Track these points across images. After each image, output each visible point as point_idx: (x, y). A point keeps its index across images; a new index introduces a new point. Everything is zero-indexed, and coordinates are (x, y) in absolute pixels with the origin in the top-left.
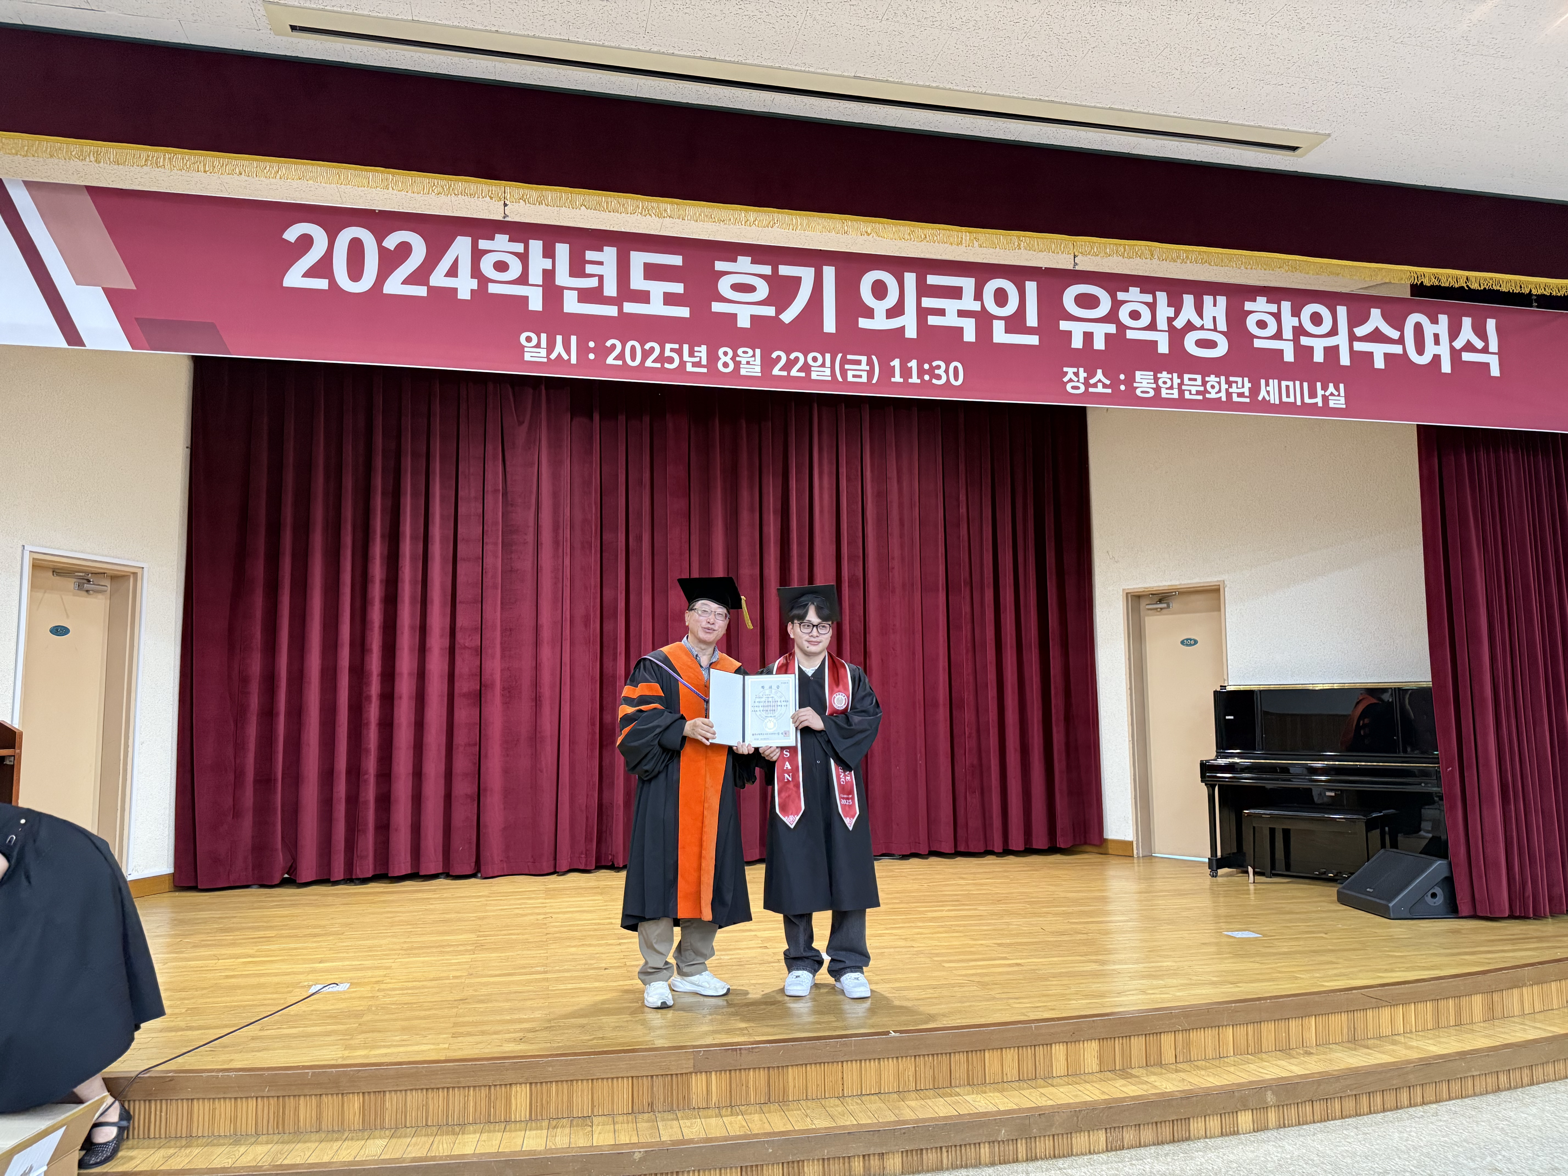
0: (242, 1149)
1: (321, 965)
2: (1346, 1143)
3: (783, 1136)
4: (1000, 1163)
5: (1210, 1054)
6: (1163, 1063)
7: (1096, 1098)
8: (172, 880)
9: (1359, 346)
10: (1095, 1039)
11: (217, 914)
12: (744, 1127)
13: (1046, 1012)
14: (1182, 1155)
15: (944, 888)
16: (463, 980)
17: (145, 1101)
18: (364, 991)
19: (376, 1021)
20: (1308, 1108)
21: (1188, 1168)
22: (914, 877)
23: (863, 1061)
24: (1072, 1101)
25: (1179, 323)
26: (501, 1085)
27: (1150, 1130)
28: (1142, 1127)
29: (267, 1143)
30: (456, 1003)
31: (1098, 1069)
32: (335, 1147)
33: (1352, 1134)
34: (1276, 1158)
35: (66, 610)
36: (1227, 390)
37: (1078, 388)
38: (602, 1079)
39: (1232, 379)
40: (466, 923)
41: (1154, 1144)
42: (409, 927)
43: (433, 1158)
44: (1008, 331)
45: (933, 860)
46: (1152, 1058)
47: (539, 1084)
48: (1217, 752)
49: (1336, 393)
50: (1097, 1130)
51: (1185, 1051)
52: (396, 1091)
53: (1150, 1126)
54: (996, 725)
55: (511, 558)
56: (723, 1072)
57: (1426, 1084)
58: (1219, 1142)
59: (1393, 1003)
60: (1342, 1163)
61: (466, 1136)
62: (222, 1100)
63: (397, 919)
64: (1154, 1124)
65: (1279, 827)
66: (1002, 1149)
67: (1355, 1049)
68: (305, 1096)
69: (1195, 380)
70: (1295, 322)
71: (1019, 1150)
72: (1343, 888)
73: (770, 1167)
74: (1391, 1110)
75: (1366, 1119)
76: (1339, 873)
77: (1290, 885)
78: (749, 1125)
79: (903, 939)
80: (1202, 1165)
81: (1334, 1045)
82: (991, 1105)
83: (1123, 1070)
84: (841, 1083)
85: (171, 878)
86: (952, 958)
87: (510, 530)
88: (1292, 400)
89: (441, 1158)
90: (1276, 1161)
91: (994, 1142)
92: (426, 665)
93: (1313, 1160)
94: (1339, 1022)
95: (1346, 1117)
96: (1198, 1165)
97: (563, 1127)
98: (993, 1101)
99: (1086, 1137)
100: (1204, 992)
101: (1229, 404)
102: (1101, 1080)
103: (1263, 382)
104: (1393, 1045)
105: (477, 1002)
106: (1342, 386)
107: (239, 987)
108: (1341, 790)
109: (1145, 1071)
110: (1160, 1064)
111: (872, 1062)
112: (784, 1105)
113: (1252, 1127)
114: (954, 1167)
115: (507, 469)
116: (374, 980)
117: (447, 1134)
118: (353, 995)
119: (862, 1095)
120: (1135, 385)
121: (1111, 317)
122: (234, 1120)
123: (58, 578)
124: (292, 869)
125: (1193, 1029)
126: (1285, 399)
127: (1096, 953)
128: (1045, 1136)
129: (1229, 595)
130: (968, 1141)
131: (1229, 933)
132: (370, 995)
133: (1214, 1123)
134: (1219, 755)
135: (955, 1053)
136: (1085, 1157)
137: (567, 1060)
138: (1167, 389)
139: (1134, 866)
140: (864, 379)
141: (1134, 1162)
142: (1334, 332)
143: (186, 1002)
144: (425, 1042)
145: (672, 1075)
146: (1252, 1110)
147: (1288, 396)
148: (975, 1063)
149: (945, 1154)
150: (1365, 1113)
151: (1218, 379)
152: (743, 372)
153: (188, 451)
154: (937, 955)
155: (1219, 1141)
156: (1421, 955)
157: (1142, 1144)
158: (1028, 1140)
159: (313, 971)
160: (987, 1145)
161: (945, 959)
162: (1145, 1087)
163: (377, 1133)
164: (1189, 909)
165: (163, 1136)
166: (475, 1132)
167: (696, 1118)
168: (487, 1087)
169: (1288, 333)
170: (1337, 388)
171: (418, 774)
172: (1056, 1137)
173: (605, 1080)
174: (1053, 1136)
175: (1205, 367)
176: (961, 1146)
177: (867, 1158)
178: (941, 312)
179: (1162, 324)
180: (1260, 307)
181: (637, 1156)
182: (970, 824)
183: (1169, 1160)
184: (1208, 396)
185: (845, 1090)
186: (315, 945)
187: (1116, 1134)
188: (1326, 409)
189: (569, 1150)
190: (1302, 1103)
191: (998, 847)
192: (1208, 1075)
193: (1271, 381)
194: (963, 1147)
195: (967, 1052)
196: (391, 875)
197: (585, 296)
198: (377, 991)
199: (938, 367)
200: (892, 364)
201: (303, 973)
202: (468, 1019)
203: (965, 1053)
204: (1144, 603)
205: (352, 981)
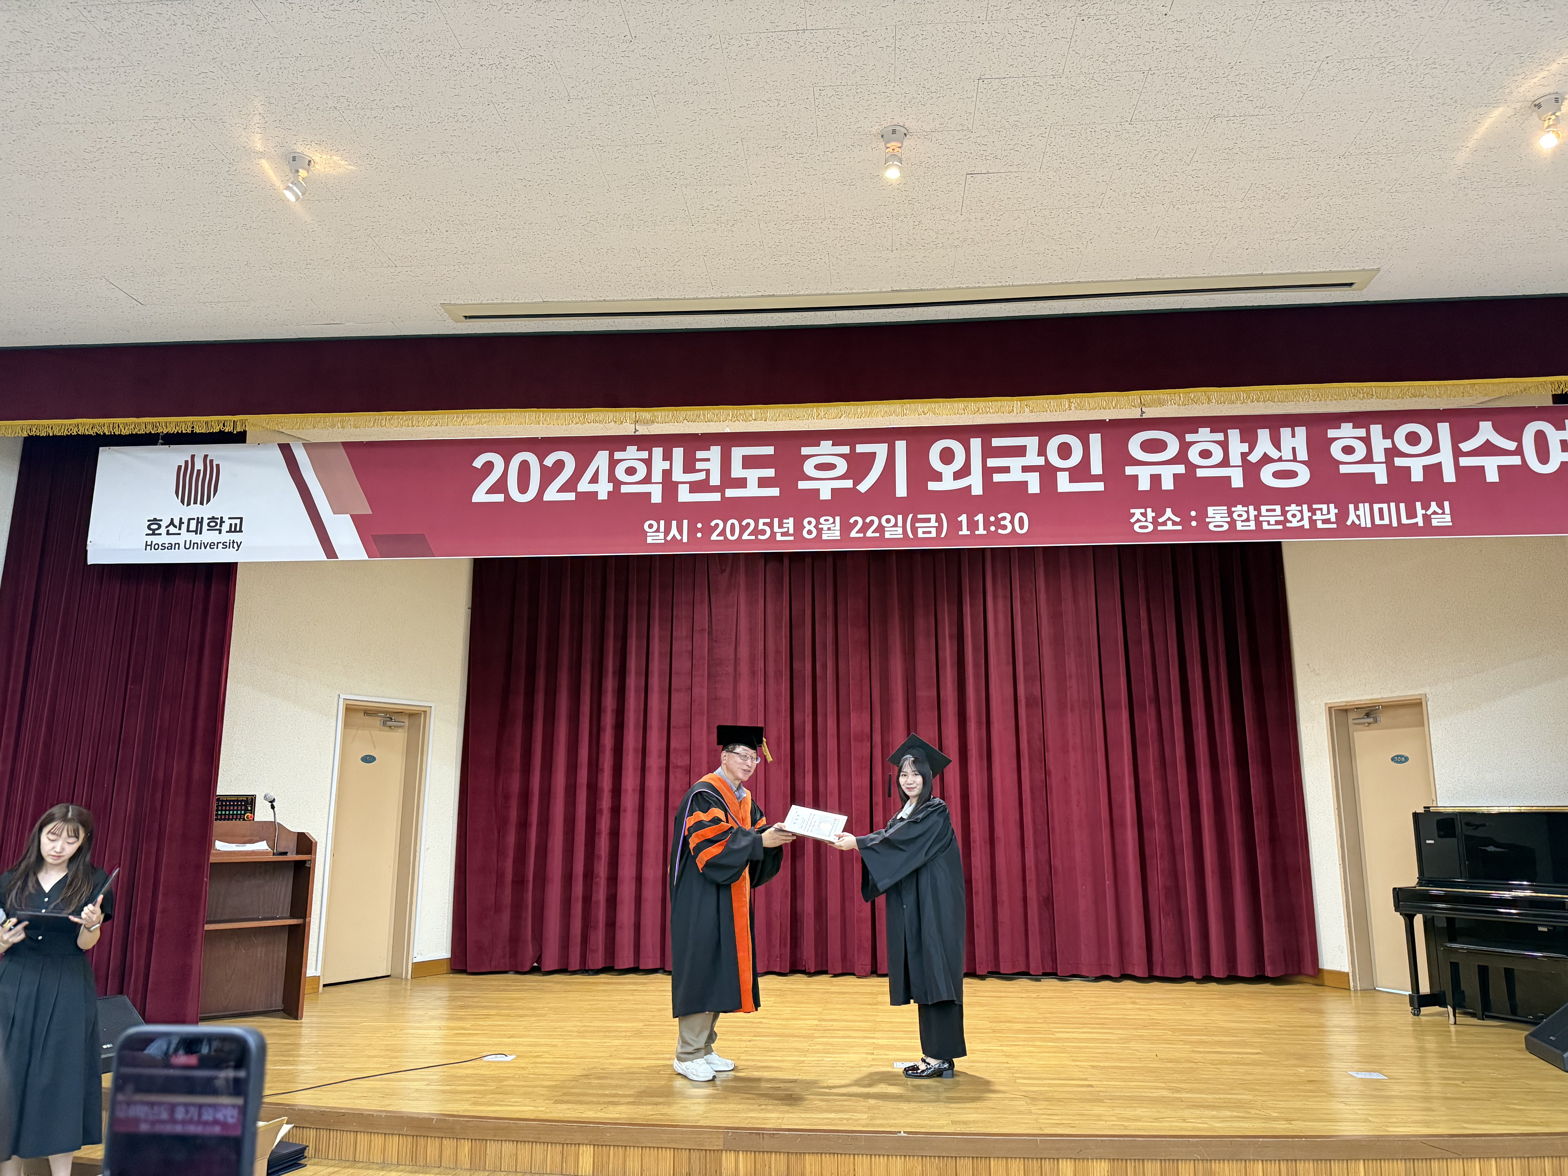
1: (505, 1040)
8: (449, 964)
9: (1464, 462)
10: (1105, 1159)
16: (601, 1060)
18: (522, 1062)
19: (511, 1086)
23: (873, 1156)
25: (1254, 458)
26: (571, 1144)
35: (373, 743)
36: (1310, 518)
37: (1146, 527)
39: (1315, 506)
42: (599, 1013)
44: (1072, 480)
45: (1124, 983)
47: (600, 1147)
48: (1420, 879)
49: (1440, 511)
52: (494, 1140)
55: (715, 688)
56: (748, 1152)
59: (1464, 1156)
62: (376, 1134)
63: (595, 1006)
65: (1496, 965)
69: (1274, 510)
70: (1388, 444)
72: (1531, 1034)
84: (852, 1173)
85: (449, 962)
87: (714, 663)
88: (1386, 521)
92: (647, 781)
94: (1394, 1170)
100: (1246, 1125)
101: (1313, 531)
103: (1351, 507)
106: (1446, 504)
111: (881, 1157)
115: (713, 611)
116: (537, 1054)
118: (510, 1065)
120: (1206, 521)
121: (1180, 458)
122: (383, 1151)
123: (366, 717)
124: (539, 959)
125: (1215, 1160)
126: (1378, 521)
129: (1432, 709)
132: (524, 1066)
134: (1425, 883)
138: (1242, 521)
139: (1350, 1000)
140: (933, 535)
142: (1435, 449)
143: (394, 1060)
144: (531, 1104)
145: (706, 1150)
147: (1382, 518)
148: (981, 1169)
151: (1300, 508)
152: (824, 537)
153: (470, 611)
156: (1549, 1110)
159: (496, 1044)
168: (560, 1145)
169: (1379, 455)
170: (1441, 507)
175: (1284, 497)
178: (1006, 470)
179: (1235, 459)
180: (1346, 433)
182: (1165, 948)
184: (1288, 525)
188: (1428, 529)
191: (1197, 973)
193: (1361, 505)
195: (973, 1157)
196: (615, 968)
197: (695, 487)
198: (532, 1063)
199: (1004, 518)
200: (959, 519)
201: (489, 1045)
202: (578, 1091)
203: (971, 1159)
204: (1352, 716)
205: (521, 1054)
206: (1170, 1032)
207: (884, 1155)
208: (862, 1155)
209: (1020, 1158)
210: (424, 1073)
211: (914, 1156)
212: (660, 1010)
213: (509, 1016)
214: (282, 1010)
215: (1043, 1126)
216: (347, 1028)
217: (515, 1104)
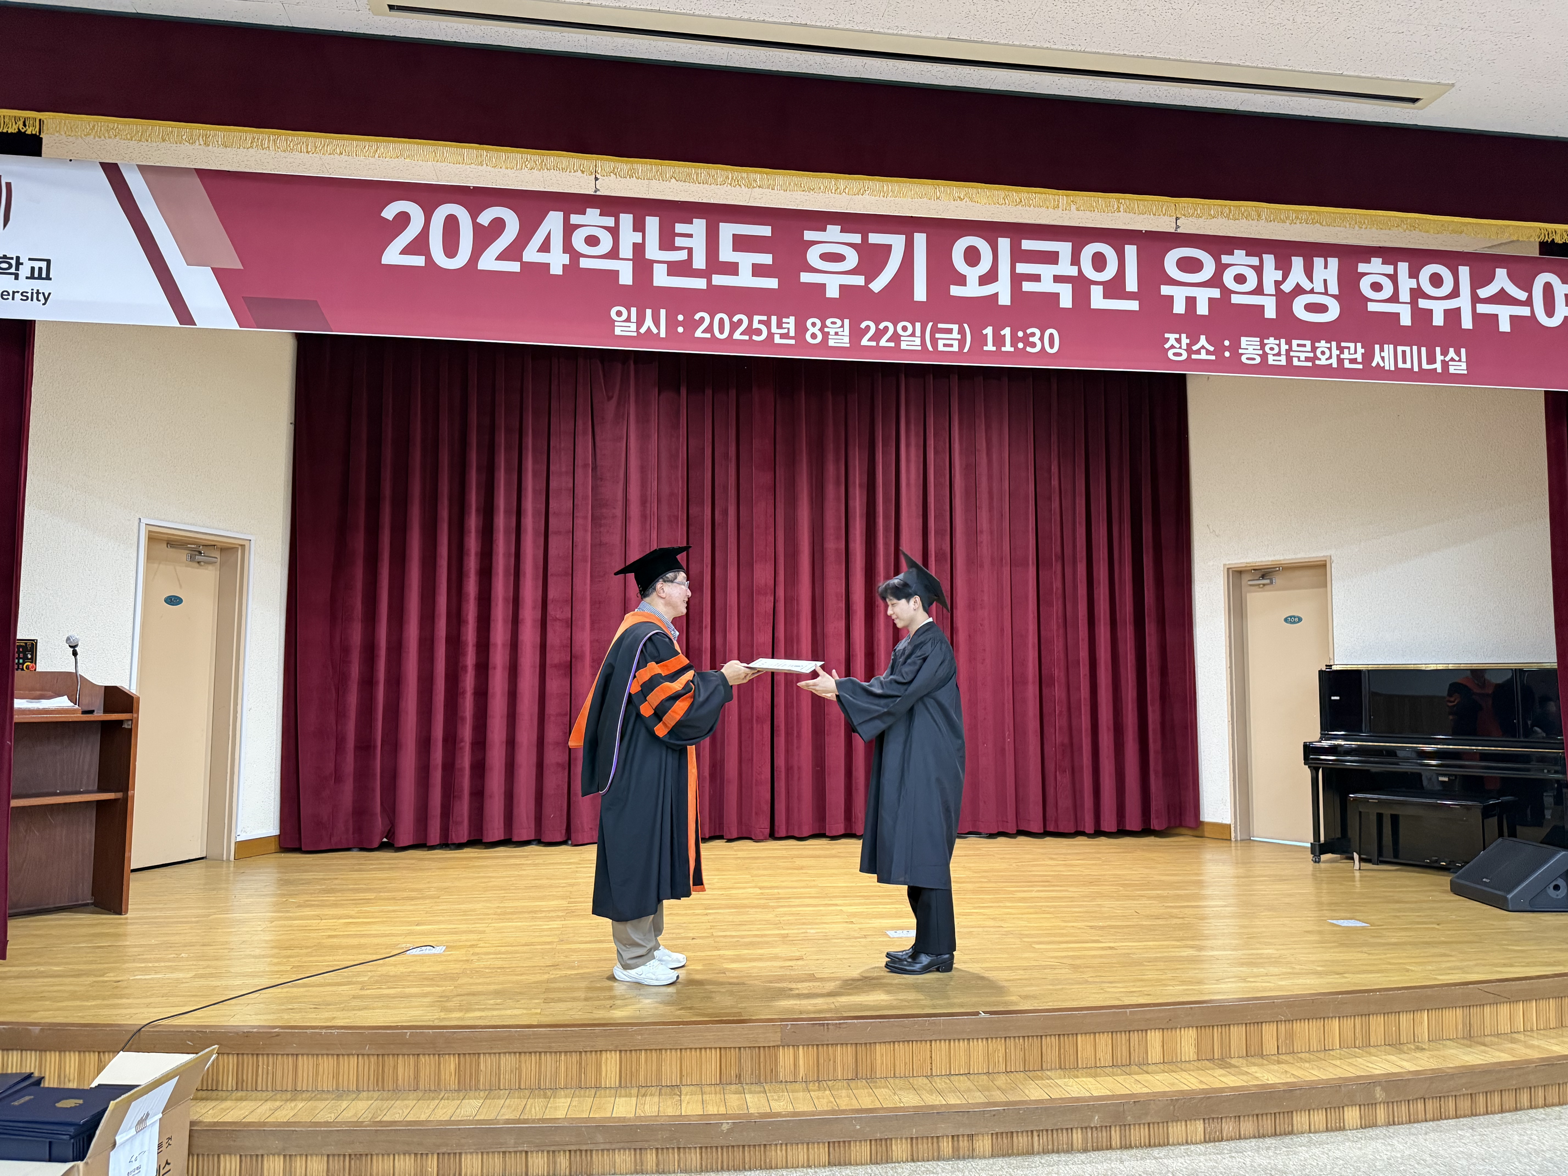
0: (345, 1104)
1: (418, 928)
2: (1462, 1145)
3: (871, 1113)
4: (1093, 1150)
5: (1315, 1045)
6: (1265, 1054)
7: (1194, 1088)
8: (277, 843)
9: (1482, 308)
10: (1193, 1027)
11: (321, 875)
12: (832, 1102)
13: (1141, 998)
14: (1285, 1149)
15: (1034, 869)
16: (554, 946)
17: (253, 1054)
18: (459, 954)
19: (471, 984)
20: (1420, 1105)
21: (1291, 1163)
22: (1002, 856)
23: (952, 1041)
24: (1167, 1089)
25: (1287, 287)
26: (591, 1051)
27: (1251, 1122)
28: (1242, 1119)
29: (368, 1099)
30: (547, 968)
31: (1195, 1058)
32: (432, 1107)
33: (1468, 1135)
34: (1385, 1157)
35: (179, 580)
36: (1338, 356)
37: (1180, 355)
38: (691, 1049)
39: (1343, 344)
40: (557, 890)
41: (1255, 1137)
42: (503, 892)
43: (526, 1121)
44: (1106, 296)
45: (1022, 839)
46: (1253, 1049)
47: (628, 1052)
48: (1321, 734)
49: (1457, 358)
50: (1195, 1120)
51: (1288, 1042)
52: (490, 1054)
53: (1250, 1118)
54: (1088, 703)
55: (600, 532)
56: (810, 1047)
57: (1549, 1085)
58: (1325, 1138)
59: (1512, 1000)
60: (1457, 1165)
61: (557, 1100)
62: (325, 1056)
63: (490, 884)
64: (1255, 1116)
65: (1387, 812)
66: (1095, 1135)
67: (1470, 1046)
68: (404, 1055)
69: (1304, 346)
70: (1413, 284)
71: (1113, 1138)
72: (1458, 877)
73: (858, 1144)
74: (1510, 1111)
75: (1482, 1120)
76: (1452, 862)
77: (1399, 873)
78: (837, 1100)
79: (992, 919)
80: (1305, 1160)
81: (1448, 1042)
82: (1084, 1091)
83: (1222, 1059)
84: (929, 1062)
85: (277, 839)
86: (1042, 939)
87: (599, 503)
88: (1408, 366)
89: (533, 1121)
90: (1386, 1159)
91: (1086, 1128)
92: (519, 636)
93: (1425, 1161)
94: (1453, 1018)
95: (1461, 1117)
96: (1301, 1160)
97: (651, 1095)
98: (1085, 1086)
99: (1184, 1127)
100: (1308, 981)
101: (1341, 371)
102: (1198, 1069)
103: (1377, 347)
104: (1512, 1043)
105: (568, 968)
106: (1463, 351)
107: (340, 947)
108: (1456, 776)
109: (1245, 1061)
110: (1262, 1056)
111: (961, 1042)
112: (871, 1082)
113: (1359, 1123)
114: (1045, 1152)
115: (598, 444)
116: (469, 943)
117: (539, 1097)
118: (449, 958)
119: (950, 1074)
120: (1241, 351)
121: (1216, 281)
122: (336, 1076)
123: (171, 549)
124: (391, 833)
125: (1296, 1020)
126: (1401, 366)
127: (1193, 938)
128: (1139, 1124)
129: (1336, 571)
130: (1059, 1126)
131: (1334, 922)
132: (465, 959)
133: (1319, 1118)
134: (1324, 737)
135: (1046, 1036)
136: (1182, 1147)
137: (655, 1030)
138: (1274, 355)
139: (1231, 850)
140: (955, 348)
141: (1233, 1155)
142: (1455, 293)
143: (291, 959)
144: (517, 1006)
145: (759, 1047)
146: (1360, 1106)
147: (1404, 362)
148: (1067, 1046)
149: (1036, 1138)
150: (1482, 1113)
151: (1329, 345)
152: (832, 343)
153: (292, 427)
154: (1027, 936)
155: (1324, 1136)
156: (1544, 950)
157: (1242, 1136)
158: (1123, 1128)
159: (411, 933)
160: (1079, 1130)
161: (1035, 940)
162: (1245, 1078)
163: (472, 1094)
164: (1290, 895)
165: (270, 1089)
166: (566, 1097)
167: (783, 1092)
168: (578, 1053)
169: (1404, 295)
170: (1458, 353)
171: (511, 743)
172: (1151, 1125)
173: (693, 1050)
174: (1149, 1124)
175: (1315, 333)
176: (1052, 1130)
177: (955, 1138)
178: (1036, 278)
179: (1269, 288)
180: (1375, 269)
181: (725, 1127)
182: (1060, 804)
183: (1271, 1154)
184: (1318, 362)
185: (934, 1069)
186: (411, 908)
187: (1215, 1125)
188: (1446, 376)
189: (658, 1118)
190: (1413, 1100)
191: (1089, 828)
192: (1313, 1068)
193: (1386, 346)
194: (1055, 1132)
195: (1059, 1035)
196: (485, 840)
197: (676, 269)
198: (472, 954)
199: (1033, 335)
200: (984, 332)
201: (400, 935)
202: (562, 985)
203: (1057, 1036)
204: (1245, 578)
205: (448, 944)
206: (1121, 888)
207: (964, 1039)
208: (940, 1040)
209: (1108, 1032)
210: (346, 974)
211: (996, 1038)
212: (572, 885)
213: (394, 899)
214: (92, 904)
215: (1117, 995)
216: (197, 922)
217: (498, 1007)
